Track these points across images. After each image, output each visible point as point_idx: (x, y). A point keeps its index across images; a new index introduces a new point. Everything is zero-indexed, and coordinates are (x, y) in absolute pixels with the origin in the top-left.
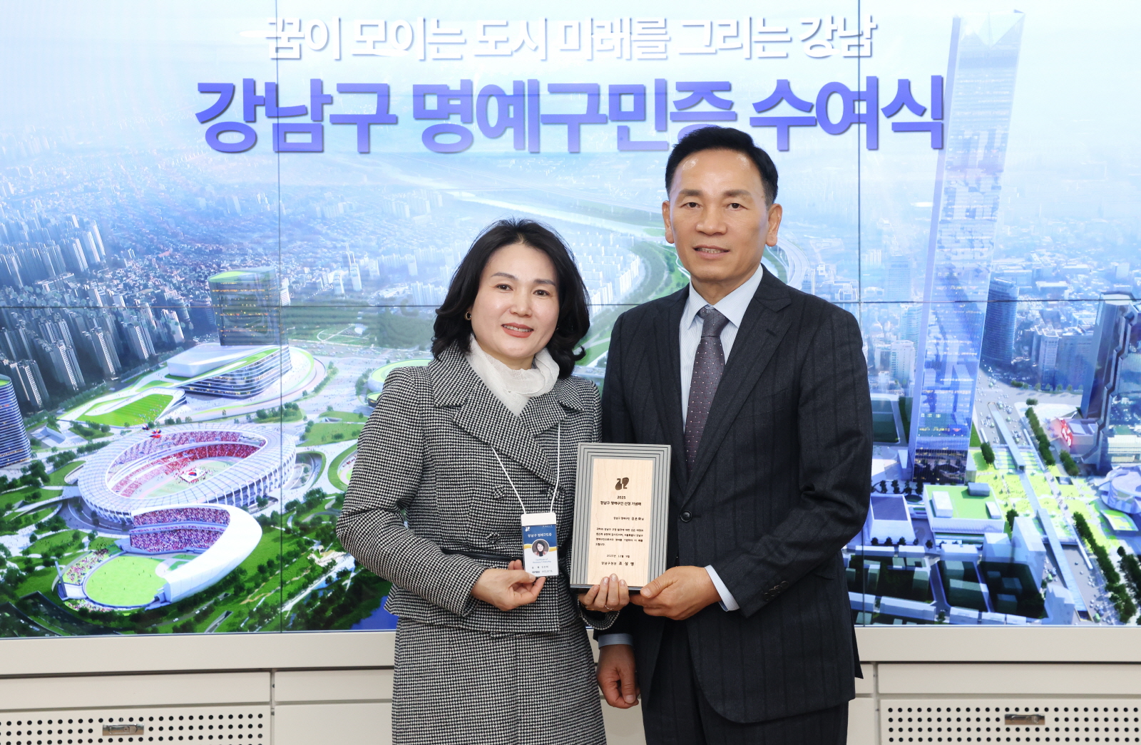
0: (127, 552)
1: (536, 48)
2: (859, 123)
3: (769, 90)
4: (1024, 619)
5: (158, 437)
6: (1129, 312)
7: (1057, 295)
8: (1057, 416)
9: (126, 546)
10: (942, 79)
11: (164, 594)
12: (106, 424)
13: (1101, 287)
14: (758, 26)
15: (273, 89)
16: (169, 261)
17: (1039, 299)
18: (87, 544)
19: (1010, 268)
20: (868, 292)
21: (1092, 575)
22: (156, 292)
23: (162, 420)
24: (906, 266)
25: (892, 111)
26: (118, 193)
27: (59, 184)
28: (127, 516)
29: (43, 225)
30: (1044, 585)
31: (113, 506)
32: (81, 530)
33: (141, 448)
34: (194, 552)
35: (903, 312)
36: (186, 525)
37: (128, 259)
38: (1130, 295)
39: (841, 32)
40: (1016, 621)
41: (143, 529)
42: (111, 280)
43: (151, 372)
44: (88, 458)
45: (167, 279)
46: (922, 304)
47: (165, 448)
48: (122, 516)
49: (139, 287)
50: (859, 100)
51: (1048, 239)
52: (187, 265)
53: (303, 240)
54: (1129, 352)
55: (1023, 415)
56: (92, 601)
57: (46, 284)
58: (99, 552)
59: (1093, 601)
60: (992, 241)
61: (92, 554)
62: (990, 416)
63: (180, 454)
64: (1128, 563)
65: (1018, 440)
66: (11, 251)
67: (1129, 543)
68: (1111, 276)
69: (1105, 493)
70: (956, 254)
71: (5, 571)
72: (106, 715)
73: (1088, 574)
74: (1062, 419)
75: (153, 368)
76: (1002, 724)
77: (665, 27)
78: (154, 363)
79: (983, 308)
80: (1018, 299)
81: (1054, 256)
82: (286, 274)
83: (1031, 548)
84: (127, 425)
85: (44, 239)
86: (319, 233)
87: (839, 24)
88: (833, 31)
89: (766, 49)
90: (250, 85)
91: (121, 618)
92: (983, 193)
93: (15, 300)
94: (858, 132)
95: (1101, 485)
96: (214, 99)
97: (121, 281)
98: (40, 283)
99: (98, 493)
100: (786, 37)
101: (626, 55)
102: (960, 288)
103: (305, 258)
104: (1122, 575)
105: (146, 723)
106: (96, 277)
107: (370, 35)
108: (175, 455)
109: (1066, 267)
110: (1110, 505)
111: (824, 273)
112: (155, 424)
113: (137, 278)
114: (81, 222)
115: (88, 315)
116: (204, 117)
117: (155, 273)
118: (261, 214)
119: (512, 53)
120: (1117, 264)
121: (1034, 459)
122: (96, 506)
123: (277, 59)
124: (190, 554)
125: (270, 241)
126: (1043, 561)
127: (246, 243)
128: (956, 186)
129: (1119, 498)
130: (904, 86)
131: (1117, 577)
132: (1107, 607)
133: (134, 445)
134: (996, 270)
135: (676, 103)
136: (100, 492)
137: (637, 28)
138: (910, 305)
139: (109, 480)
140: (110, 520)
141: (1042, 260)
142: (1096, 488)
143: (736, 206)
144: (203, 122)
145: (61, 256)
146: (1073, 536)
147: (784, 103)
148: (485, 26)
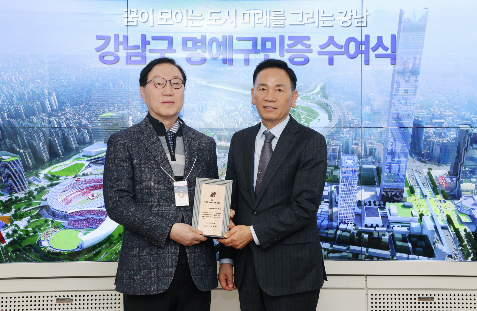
0: (66, 228)
1: (232, 22)
2: (362, 54)
3: (325, 40)
4: (426, 258)
5: (79, 181)
6: (469, 132)
7: (440, 125)
8: (440, 175)
9: (66, 225)
10: (395, 36)
11: (81, 245)
12: (58, 175)
13: (458, 122)
14: (321, 14)
15: (126, 38)
16: (84, 109)
17: (433, 127)
18: (50, 225)
19: (422, 114)
20: (364, 123)
21: (453, 240)
22: (78, 121)
23: (81, 174)
24: (380, 113)
25: (375, 49)
26: (64, 81)
27: (40, 77)
28: (66, 213)
29: (33, 94)
30: (434, 244)
31: (61, 209)
32: (48, 219)
33: (72, 185)
34: (93, 228)
35: (378, 132)
36: (90, 217)
37: (67, 108)
38: (470, 125)
39: (355, 16)
40: (423, 259)
41: (73, 218)
42: (60, 116)
43: (76, 154)
44: (51, 189)
45: (83, 116)
46: (386, 129)
47: (82, 185)
48: (64, 213)
49: (71, 119)
50: (362, 44)
51: (437, 102)
52: (91, 110)
53: (137, 100)
54: (469, 149)
55: (426, 174)
56: (52, 248)
57: (35, 118)
58: (55, 228)
59: (454, 251)
60: (415, 103)
61: (52, 228)
62: (413, 175)
63: (88, 188)
64: (468, 235)
65: (424, 184)
66: (20, 104)
67: (468, 227)
68: (462, 118)
69: (459, 207)
70: (400, 108)
71: (18, 235)
72: (58, 294)
73: (452, 239)
74: (442, 176)
75: (77, 152)
76: (417, 301)
77: (284, 14)
78: (77, 151)
79: (411, 130)
80: (425, 127)
81: (440, 109)
82: (131, 115)
83: (429, 229)
84: (67, 176)
85: (34, 100)
87: (354, 13)
88: (351, 16)
89: (324, 23)
90: (117, 36)
91: (64, 255)
92: (411, 83)
93: (22, 124)
94: (361, 58)
95: (457, 203)
96: (102, 42)
97: (65, 117)
98: (32, 117)
99: (55, 204)
100: (332, 18)
101: (268, 25)
102: (401, 122)
103: (138, 108)
104: (465, 240)
105: (74, 298)
106: (54, 115)
107: (165, 16)
108: (86, 188)
109: (444, 114)
110: (461, 211)
111: (347, 116)
112: (78, 175)
113: (71, 116)
114: (49, 93)
115: (51, 130)
116: (98, 50)
117: (78, 113)
118: (121, 90)
119: (222, 24)
120: (465, 113)
121: (431, 193)
122: (54, 209)
123: (128, 26)
124: (92, 229)
125: (124, 101)
126: (434, 234)
127: (115, 102)
128: (400, 80)
129: (465, 209)
130: (380, 38)
131: (463, 241)
132: (459, 253)
133: (70, 184)
134: (416, 115)
135: (288, 45)
136: (56, 203)
137: (273, 14)
138: (381, 129)
139: (59, 198)
140: (60, 215)
141: (435, 111)
142: (455, 204)
143: (280, 90)
144: (98, 52)
145: (41, 106)
146: (446, 224)
147: (331, 46)
148: (211, 13)
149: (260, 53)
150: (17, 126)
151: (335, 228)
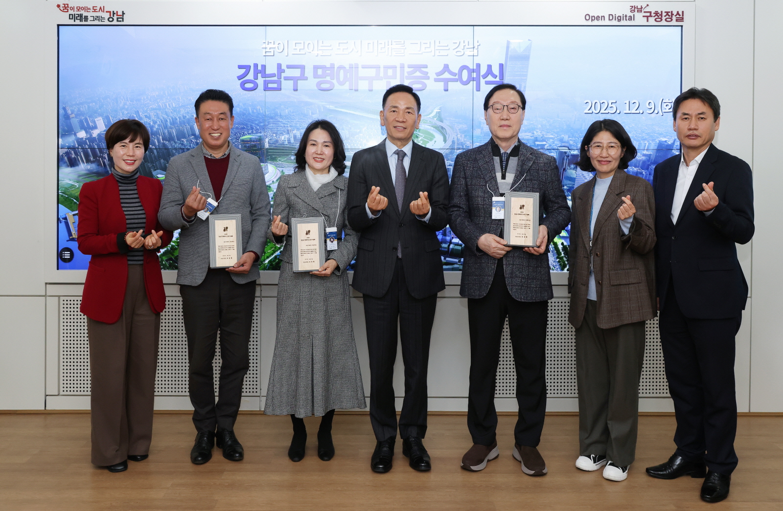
1: (358, 51)
2: (473, 81)
3: (441, 68)
6: (567, 154)
10: (503, 65)
13: (558, 144)
14: (437, 44)
15: (264, 67)
25: (485, 76)
29: (184, 118)
38: (568, 147)
39: (467, 47)
50: (473, 72)
53: (273, 124)
54: (567, 169)
57: (185, 140)
64: (564, 248)
66: (173, 128)
67: (565, 241)
68: (561, 140)
77: (404, 44)
81: (542, 132)
82: (267, 137)
86: (279, 121)
87: (466, 43)
88: (464, 46)
89: (440, 52)
90: (256, 65)
93: (174, 146)
94: (472, 85)
96: (243, 71)
98: (183, 140)
100: (447, 48)
103: (274, 130)
104: (562, 253)
107: (299, 47)
109: (546, 137)
111: (460, 138)
116: (240, 78)
118: (259, 114)
119: (349, 53)
120: (563, 136)
123: (265, 56)
125: (262, 124)
127: (253, 125)
130: (490, 67)
131: (561, 254)
132: (557, 265)
135: (408, 72)
137: (394, 44)
141: (538, 134)
143: (409, 113)
144: (239, 80)
145: (190, 130)
147: (446, 73)
148: (339, 43)
149: (382, 80)
150: (170, 147)
151: (448, 242)
